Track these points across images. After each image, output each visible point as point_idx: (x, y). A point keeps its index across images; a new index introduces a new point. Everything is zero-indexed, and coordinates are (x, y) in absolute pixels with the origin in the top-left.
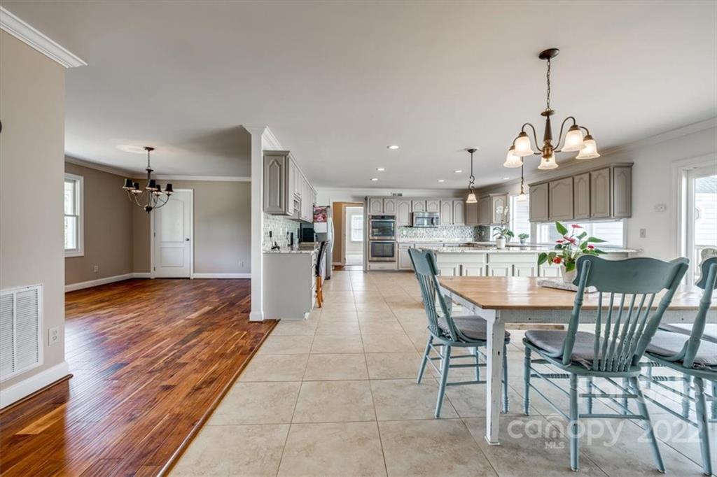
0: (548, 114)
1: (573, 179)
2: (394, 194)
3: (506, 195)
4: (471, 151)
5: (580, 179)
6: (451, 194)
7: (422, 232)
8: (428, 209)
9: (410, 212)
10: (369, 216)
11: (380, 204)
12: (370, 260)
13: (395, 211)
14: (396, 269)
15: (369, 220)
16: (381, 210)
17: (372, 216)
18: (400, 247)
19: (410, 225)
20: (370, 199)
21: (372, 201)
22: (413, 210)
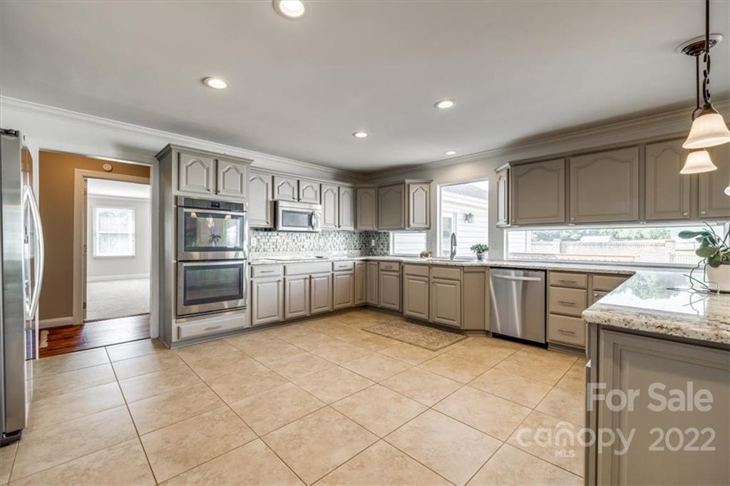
8: (301, 197)
9: (270, 198)
10: (176, 197)
11: (208, 170)
12: (179, 313)
13: (244, 195)
14: (248, 325)
15: (177, 210)
16: (212, 187)
17: (187, 199)
18: (256, 274)
19: (270, 226)
20: (179, 154)
21: (186, 160)
22: (276, 198)
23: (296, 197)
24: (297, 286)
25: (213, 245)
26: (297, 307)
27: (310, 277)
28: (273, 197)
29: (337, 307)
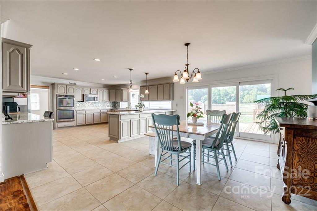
0: (187, 65)
1: (157, 86)
2: (71, 83)
3: (128, 89)
4: (131, 70)
5: (160, 86)
6: (102, 86)
7: (88, 104)
8: (92, 93)
9: (82, 94)
10: (57, 95)
11: (64, 88)
12: (57, 121)
13: (74, 93)
14: (75, 125)
15: (57, 98)
16: (65, 92)
17: (59, 95)
18: (77, 113)
19: (82, 101)
20: (57, 85)
21: (59, 86)
22: (84, 93)
23: (90, 93)
24: (89, 116)
25: (68, 106)
26: (89, 121)
27: (94, 114)
28: (83, 93)
29: (102, 122)
